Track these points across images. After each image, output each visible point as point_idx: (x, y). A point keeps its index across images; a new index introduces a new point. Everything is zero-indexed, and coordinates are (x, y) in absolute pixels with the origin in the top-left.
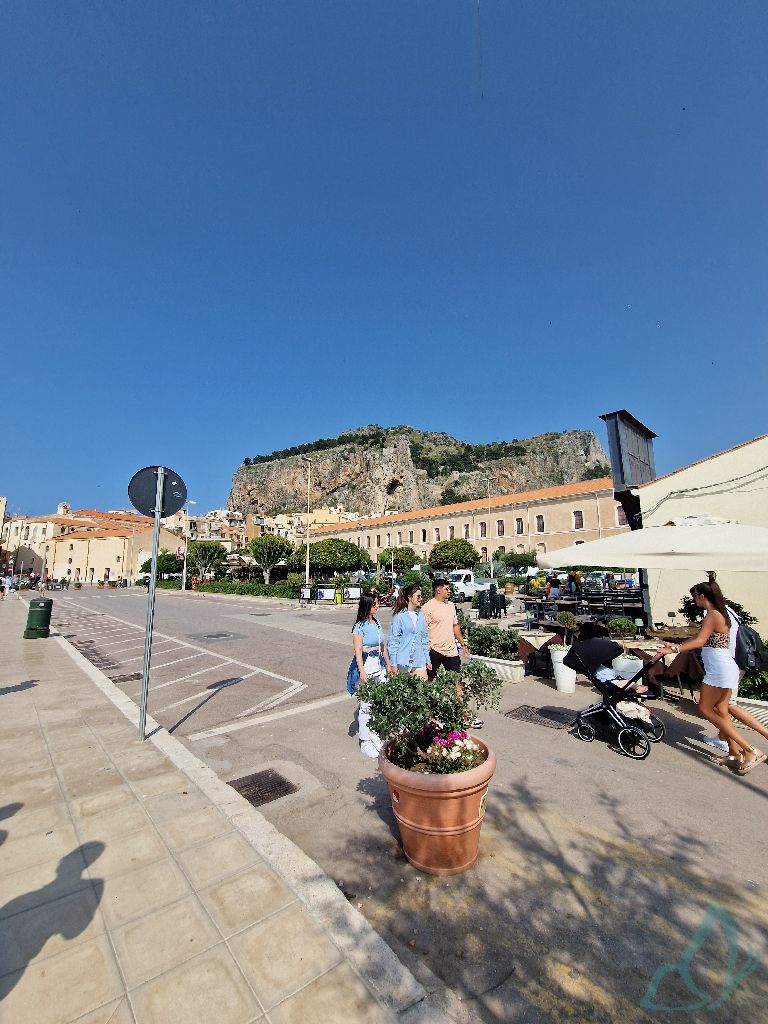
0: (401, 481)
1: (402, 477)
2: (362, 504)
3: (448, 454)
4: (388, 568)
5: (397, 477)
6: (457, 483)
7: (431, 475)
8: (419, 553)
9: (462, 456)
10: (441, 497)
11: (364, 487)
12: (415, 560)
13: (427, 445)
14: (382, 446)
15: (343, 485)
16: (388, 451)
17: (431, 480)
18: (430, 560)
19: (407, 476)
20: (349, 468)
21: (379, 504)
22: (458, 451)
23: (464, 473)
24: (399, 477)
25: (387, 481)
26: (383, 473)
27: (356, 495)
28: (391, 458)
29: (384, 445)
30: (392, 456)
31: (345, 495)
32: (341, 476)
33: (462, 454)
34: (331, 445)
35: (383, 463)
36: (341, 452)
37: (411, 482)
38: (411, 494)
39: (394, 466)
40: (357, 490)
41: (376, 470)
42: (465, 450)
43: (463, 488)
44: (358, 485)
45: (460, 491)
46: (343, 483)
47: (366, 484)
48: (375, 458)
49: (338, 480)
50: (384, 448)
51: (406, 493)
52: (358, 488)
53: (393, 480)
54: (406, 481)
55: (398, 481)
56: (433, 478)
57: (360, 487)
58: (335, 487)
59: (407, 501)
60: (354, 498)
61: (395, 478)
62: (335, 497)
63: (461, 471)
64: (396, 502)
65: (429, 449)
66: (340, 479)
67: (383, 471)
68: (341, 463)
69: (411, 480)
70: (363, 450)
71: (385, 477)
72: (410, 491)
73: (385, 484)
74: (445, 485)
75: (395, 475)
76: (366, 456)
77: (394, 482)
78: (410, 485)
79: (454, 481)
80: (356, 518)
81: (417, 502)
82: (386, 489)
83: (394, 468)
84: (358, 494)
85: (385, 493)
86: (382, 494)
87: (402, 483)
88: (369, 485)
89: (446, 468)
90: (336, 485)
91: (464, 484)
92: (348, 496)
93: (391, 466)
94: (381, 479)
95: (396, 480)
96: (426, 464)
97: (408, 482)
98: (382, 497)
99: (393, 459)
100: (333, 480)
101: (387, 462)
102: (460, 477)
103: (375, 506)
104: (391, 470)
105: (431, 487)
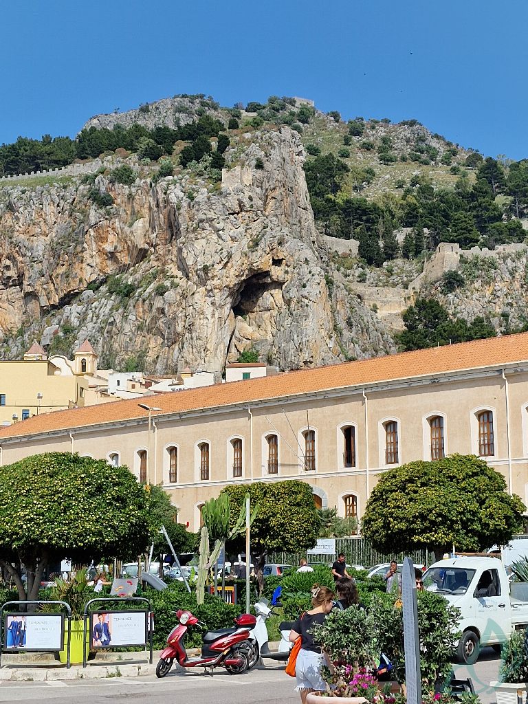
0: (277, 273)
1: (277, 262)
2: (154, 343)
3: (426, 191)
4: (234, 548)
5: (262, 261)
6: (452, 282)
7: (370, 257)
8: (333, 501)
9: (472, 197)
10: (400, 326)
11: (161, 291)
12: (320, 523)
13: (359, 160)
14: (219, 163)
15: (94, 286)
16: (238, 180)
17: (372, 273)
18: (367, 522)
19: (295, 258)
20: (111, 232)
21: (208, 347)
22: (455, 179)
23: (475, 250)
24: (271, 261)
25: (232, 273)
26: (220, 248)
27: (134, 318)
28: (244, 201)
29: (224, 160)
30: (247, 194)
31: (98, 317)
32: (86, 255)
33: (471, 190)
34: (54, 158)
35: (221, 218)
36: (86, 179)
37: (309, 276)
38: (307, 316)
39: (253, 225)
40: (138, 300)
41: (197, 239)
42: (478, 178)
43: (474, 297)
44: (142, 287)
45: (463, 306)
46: (94, 277)
47: (167, 283)
48: (196, 200)
49: (77, 271)
50: (224, 170)
51: (294, 313)
52: (139, 296)
53: (250, 270)
54: (293, 273)
55: (267, 274)
56: (379, 265)
57: (148, 291)
58: (69, 292)
59: (295, 336)
60: (127, 328)
61: (258, 266)
62: (67, 321)
63: (466, 243)
64: (262, 341)
65: (364, 174)
66: (84, 265)
67: (221, 242)
68: (89, 214)
69: (310, 272)
70: (157, 173)
71: (226, 260)
72: (307, 305)
73: (226, 282)
74: (414, 288)
75: (259, 254)
76: (165, 193)
77: (253, 276)
78: (304, 286)
79: (445, 274)
80: (133, 390)
81: (328, 340)
82: (229, 300)
83: (254, 233)
84: (141, 314)
85: (227, 310)
86: (216, 316)
87: (281, 279)
88: (177, 286)
89: (420, 234)
90: (72, 284)
91: (477, 284)
92: (110, 321)
93: (247, 225)
94: (213, 266)
95: (259, 272)
96: (355, 221)
97: (300, 277)
98: (217, 322)
99: (253, 203)
100: (61, 270)
101: (233, 214)
102: (463, 260)
103: (194, 350)
104: (246, 239)
105: (371, 294)
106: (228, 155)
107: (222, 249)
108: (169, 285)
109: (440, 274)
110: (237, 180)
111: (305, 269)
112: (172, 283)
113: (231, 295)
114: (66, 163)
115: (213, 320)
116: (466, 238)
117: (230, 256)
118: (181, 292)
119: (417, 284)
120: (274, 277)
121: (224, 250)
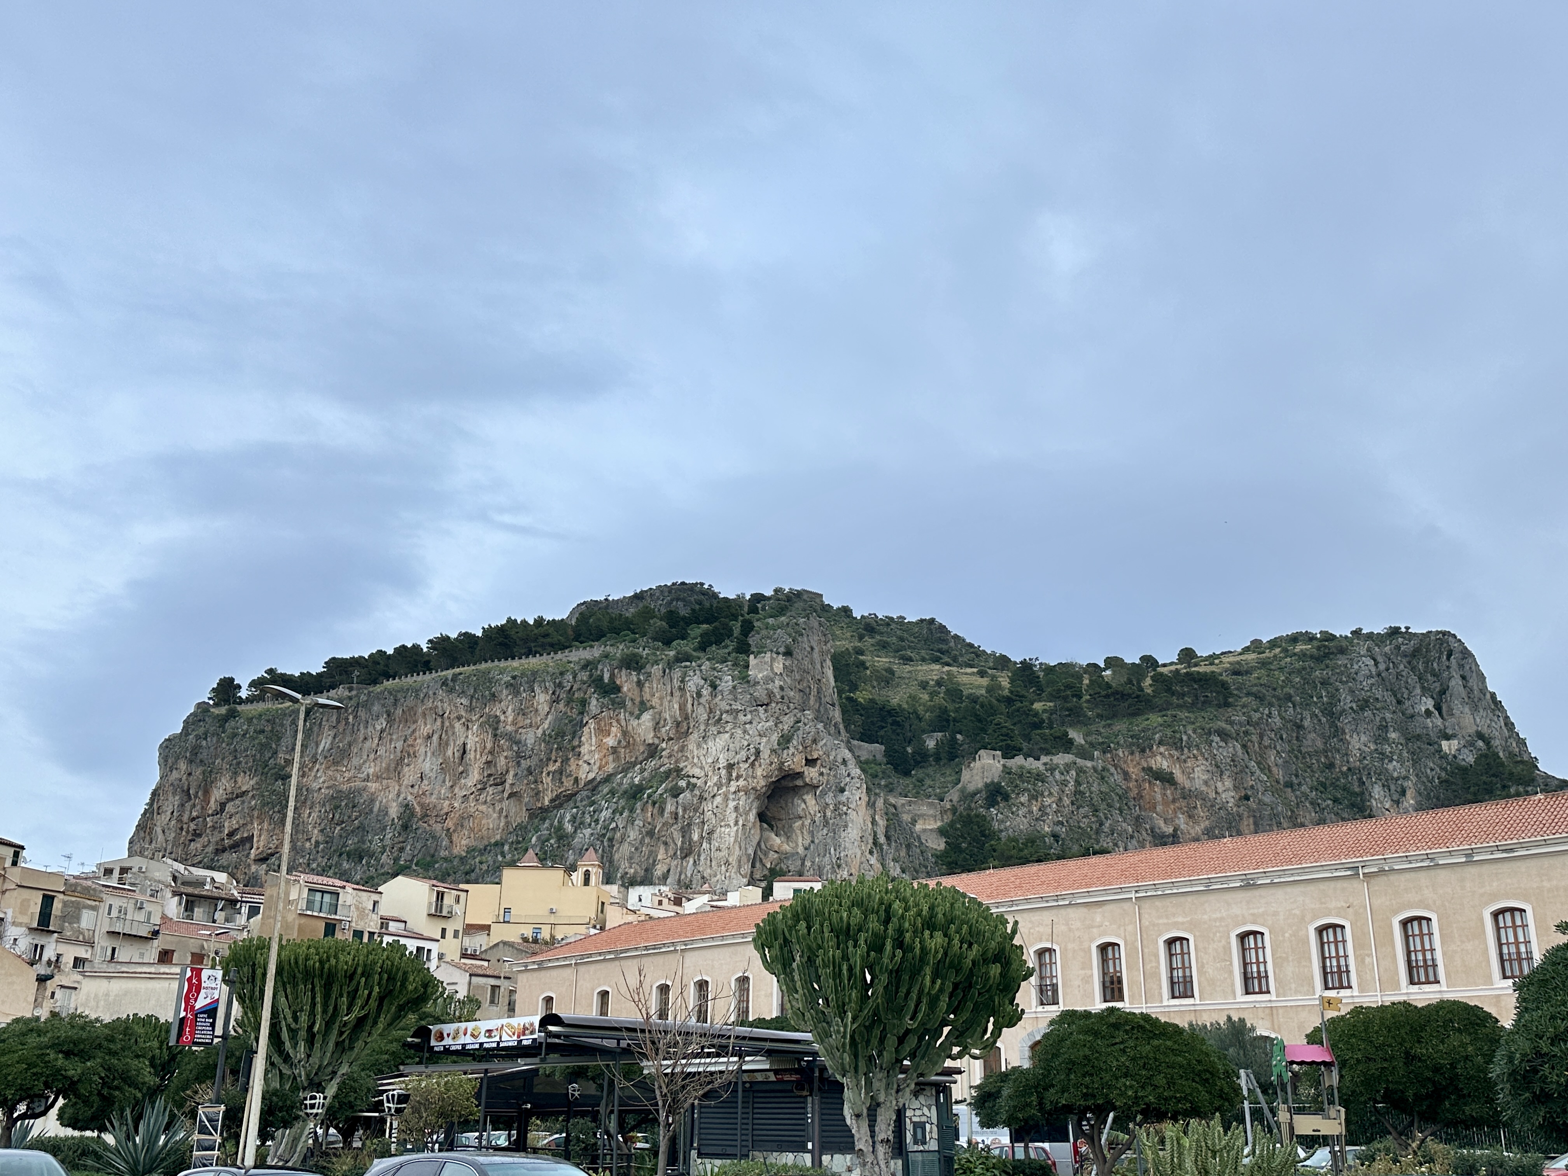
0: (811, 774)
1: (810, 762)
2: (664, 854)
3: (955, 693)
5: (794, 760)
6: (995, 795)
7: (898, 764)
9: (1009, 701)
10: (939, 844)
11: (676, 793)
14: (744, 649)
15: (592, 786)
19: (831, 758)
20: (615, 724)
21: (730, 860)
22: (985, 681)
23: (1019, 760)
24: (804, 761)
25: (759, 773)
26: (746, 743)
27: (641, 824)
28: (775, 690)
29: (749, 645)
30: (778, 683)
31: (597, 821)
32: (584, 750)
33: (1006, 693)
34: (549, 640)
35: (748, 709)
36: (587, 665)
37: (848, 779)
38: (846, 826)
39: (785, 719)
40: (647, 802)
41: (719, 733)
42: (1012, 681)
43: (1020, 812)
44: (651, 787)
45: (1008, 823)
46: (591, 776)
47: (683, 783)
48: (719, 688)
49: (573, 767)
50: (752, 657)
51: (831, 822)
52: (649, 796)
53: (780, 769)
54: (829, 775)
55: (800, 775)
56: (907, 773)
57: (659, 792)
58: (561, 793)
59: (832, 849)
60: (633, 834)
61: (789, 765)
62: (560, 827)
63: (1009, 752)
64: (793, 855)
65: (884, 673)
66: (581, 762)
67: (747, 737)
68: (589, 704)
69: (849, 775)
70: (672, 660)
71: (753, 758)
72: (846, 814)
73: (753, 783)
74: (951, 801)
75: (790, 753)
76: (682, 681)
77: (783, 778)
78: (842, 790)
79: (987, 785)
80: (660, 907)
81: (869, 856)
82: (755, 805)
83: (786, 727)
84: (649, 820)
85: (752, 816)
86: (741, 823)
87: (815, 782)
88: (695, 785)
89: (954, 739)
90: (565, 784)
91: (1024, 799)
92: (611, 827)
93: (777, 718)
94: (738, 763)
95: (791, 772)
96: (880, 724)
97: (837, 781)
98: (740, 830)
99: (784, 693)
100: (552, 767)
101: (762, 706)
102: (1007, 771)
103: (713, 864)
104: (776, 734)
105: (903, 805)
106: (753, 640)
107: (749, 745)
108: (684, 785)
109: (980, 785)
110: (766, 666)
111: (842, 770)
112: (689, 783)
113: (758, 798)
114: (563, 648)
115: (736, 828)
116: (1008, 746)
117: (758, 753)
118: (698, 793)
119: (954, 795)
120: (807, 780)
121: (752, 746)
